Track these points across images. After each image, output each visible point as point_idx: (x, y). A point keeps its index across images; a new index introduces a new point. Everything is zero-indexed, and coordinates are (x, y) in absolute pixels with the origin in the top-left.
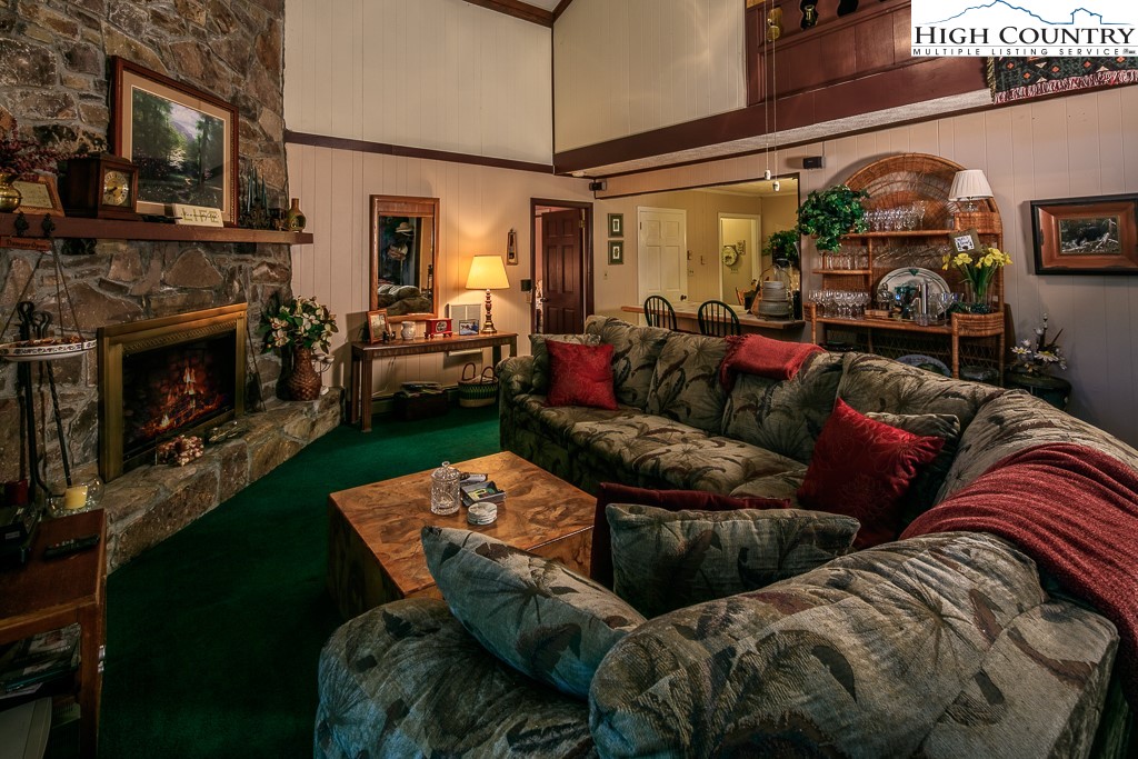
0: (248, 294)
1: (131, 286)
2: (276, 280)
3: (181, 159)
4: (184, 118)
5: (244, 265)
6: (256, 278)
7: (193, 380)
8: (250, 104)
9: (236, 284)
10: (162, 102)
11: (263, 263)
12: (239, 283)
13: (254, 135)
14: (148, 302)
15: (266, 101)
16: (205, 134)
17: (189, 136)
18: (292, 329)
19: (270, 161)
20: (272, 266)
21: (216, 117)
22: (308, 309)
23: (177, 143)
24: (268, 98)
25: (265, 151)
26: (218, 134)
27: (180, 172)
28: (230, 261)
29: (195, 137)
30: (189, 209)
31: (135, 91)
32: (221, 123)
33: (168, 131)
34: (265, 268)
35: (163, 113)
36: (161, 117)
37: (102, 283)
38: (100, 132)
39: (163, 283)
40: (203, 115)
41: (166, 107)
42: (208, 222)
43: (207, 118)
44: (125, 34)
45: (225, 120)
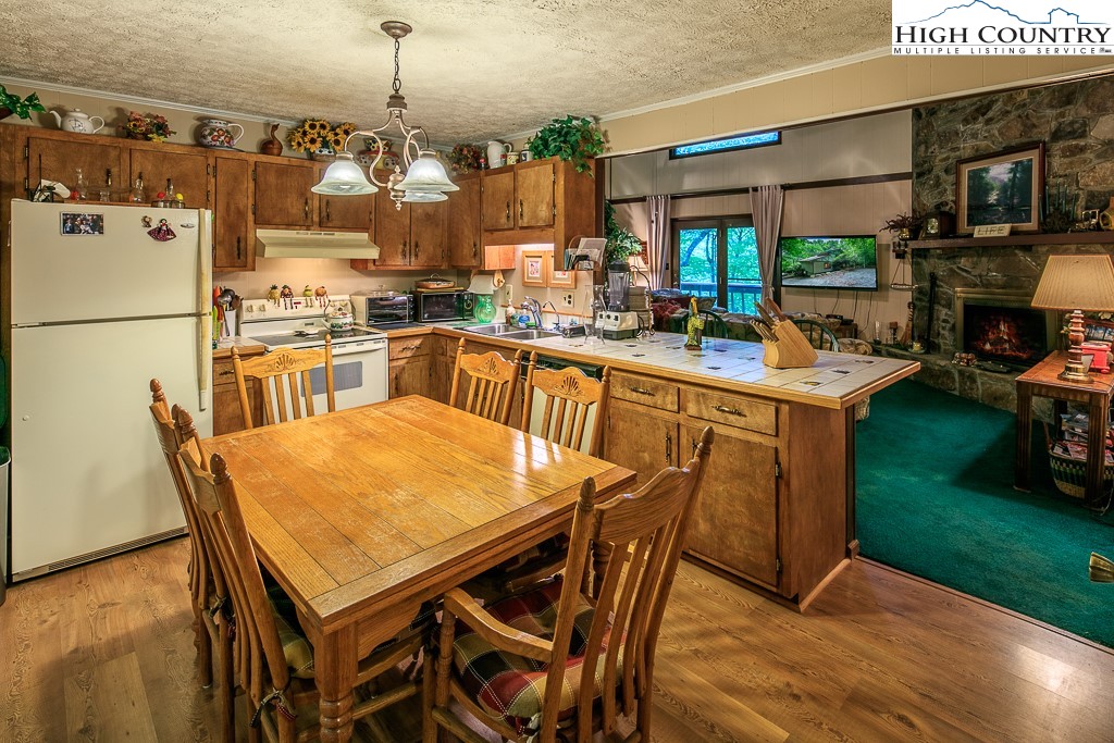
1: (973, 270)
3: (996, 197)
4: (998, 172)
7: (1006, 330)
14: (981, 280)
16: (1014, 175)
17: (1001, 181)
21: (1027, 158)
23: (993, 189)
26: (1027, 169)
27: (995, 205)
29: (1007, 180)
30: (983, 228)
31: (969, 171)
33: (987, 184)
35: (986, 175)
36: (984, 178)
39: (990, 271)
40: (1013, 163)
41: (986, 170)
42: (995, 234)
43: (1017, 163)
44: (971, 143)
45: (1033, 156)
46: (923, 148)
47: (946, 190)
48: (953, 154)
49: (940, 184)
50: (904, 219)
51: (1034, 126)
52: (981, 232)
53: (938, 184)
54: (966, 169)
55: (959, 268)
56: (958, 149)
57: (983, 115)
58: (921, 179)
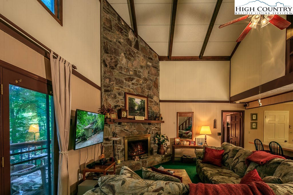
0: (151, 133)
1: (129, 130)
2: (157, 130)
3: (137, 108)
4: (138, 101)
5: (150, 127)
6: (153, 130)
7: (140, 147)
8: (151, 96)
9: (148, 131)
10: (133, 99)
11: (154, 127)
12: (149, 130)
13: (152, 102)
14: (132, 133)
15: (155, 95)
16: (141, 103)
17: (138, 104)
18: (159, 140)
19: (156, 107)
20: (156, 128)
21: (144, 100)
22: (163, 136)
23: (136, 105)
24: (156, 94)
25: (155, 104)
26: (144, 103)
27: (137, 111)
28: (147, 126)
29: (140, 104)
30: (138, 117)
31: (129, 98)
32: (145, 100)
33: (135, 103)
34: (155, 128)
35: (134, 100)
36: (133, 101)
37: (124, 129)
38: (124, 105)
39: (134, 130)
40: (141, 100)
44: (127, 88)
48: (121, 89)
49: (116, 98)
51: (144, 92)
53: (115, 97)
57: (131, 81)
58: (107, 93)
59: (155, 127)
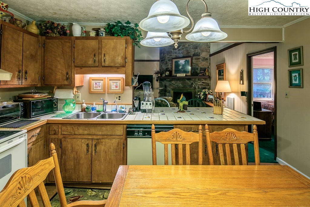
0: (197, 87)
1: (176, 84)
2: (204, 85)
3: (181, 68)
5: (195, 82)
6: (199, 85)
8: (198, 54)
13: (199, 59)
14: (178, 86)
15: (203, 51)
16: (185, 63)
17: (182, 64)
19: (204, 63)
21: (188, 59)
23: (180, 66)
25: (203, 61)
26: (188, 62)
27: (181, 70)
28: (192, 81)
33: (179, 64)
41: (179, 61)
42: (182, 76)
43: (186, 60)
44: (175, 54)
45: (190, 59)
46: (163, 54)
47: (169, 65)
48: (170, 57)
50: (158, 71)
51: (189, 52)
52: (179, 75)
53: (167, 63)
54: (174, 60)
55: (172, 83)
56: (171, 55)
58: (162, 62)
59: (202, 82)
